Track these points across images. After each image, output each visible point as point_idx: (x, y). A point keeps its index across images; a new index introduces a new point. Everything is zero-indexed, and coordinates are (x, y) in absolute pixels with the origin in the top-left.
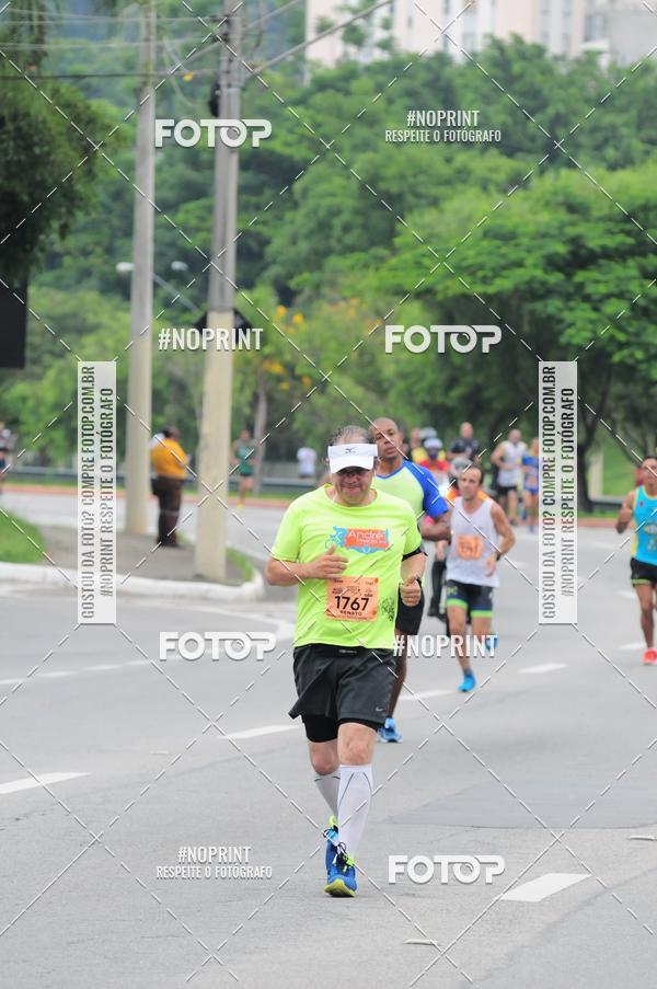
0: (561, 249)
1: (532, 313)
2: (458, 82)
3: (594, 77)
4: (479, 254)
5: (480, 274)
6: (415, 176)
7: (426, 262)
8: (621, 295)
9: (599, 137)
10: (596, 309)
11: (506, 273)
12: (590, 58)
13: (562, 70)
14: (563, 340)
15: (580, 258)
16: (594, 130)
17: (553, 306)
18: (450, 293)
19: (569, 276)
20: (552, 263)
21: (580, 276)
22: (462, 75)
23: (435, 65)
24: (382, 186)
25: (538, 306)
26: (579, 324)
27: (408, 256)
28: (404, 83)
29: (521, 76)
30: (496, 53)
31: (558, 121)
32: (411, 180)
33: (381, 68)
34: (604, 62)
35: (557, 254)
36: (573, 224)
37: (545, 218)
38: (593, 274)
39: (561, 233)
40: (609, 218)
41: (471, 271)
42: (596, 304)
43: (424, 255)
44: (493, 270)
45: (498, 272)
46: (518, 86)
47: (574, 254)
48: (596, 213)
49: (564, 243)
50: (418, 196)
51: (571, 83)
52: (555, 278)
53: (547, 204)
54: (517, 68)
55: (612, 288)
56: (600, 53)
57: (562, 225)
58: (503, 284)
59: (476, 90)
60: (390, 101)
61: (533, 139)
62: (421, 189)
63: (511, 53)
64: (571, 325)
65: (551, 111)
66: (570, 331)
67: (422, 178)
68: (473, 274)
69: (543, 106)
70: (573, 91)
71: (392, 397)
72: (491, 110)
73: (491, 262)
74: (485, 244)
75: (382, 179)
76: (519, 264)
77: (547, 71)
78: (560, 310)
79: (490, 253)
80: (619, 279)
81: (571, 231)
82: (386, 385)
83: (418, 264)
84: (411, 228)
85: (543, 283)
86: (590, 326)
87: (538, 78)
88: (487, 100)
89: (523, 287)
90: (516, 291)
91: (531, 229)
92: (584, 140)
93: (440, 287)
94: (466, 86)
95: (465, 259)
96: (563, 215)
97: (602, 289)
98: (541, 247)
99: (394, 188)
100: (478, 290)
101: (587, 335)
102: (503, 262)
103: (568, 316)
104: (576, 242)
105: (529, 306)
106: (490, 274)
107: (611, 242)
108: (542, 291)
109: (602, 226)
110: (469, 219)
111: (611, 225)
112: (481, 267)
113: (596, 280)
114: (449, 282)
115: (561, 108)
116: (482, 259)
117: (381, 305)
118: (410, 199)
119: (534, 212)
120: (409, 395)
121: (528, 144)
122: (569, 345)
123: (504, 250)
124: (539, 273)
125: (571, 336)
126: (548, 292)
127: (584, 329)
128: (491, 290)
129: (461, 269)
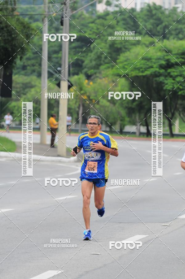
0: (163, 62)
1: (156, 81)
2: (138, 16)
3: (176, 14)
4: (141, 64)
5: (141, 70)
6: (125, 43)
7: (126, 67)
8: (181, 76)
9: (178, 31)
10: (174, 80)
11: (148, 70)
12: (175, 9)
13: (167, 12)
14: (164, 88)
15: (169, 65)
16: (176, 29)
17: (162, 79)
18: (133, 75)
19: (166, 70)
20: (161, 67)
21: (169, 70)
22: (138, 14)
23: (131, 11)
24: (116, 46)
25: (157, 79)
26: (169, 84)
27: (121, 65)
28: (122, 17)
29: (155, 14)
30: (148, 8)
31: (166, 27)
32: (124, 44)
33: (116, 13)
34: (179, 10)
35: (163, 64)
36: (167, 56)
37: (159, 54)
38: (173, 70)
39: (164, 58)
40: (177, 54)
41: (138, 69)
42: (174, 78)
43: (125, 65)
44: (144, 69)
45: (146, 69)
46: (154, 17)
47: (168, 64)
48: (174, 53)
49: (165, 61)
50: (126, 48)
51: (169, 16)
52: (162, 71)
53: (160, 50)
54: (154, 12)
55: (178, 74)
56: (178, 8)
57: (164, 56)
58: (148, 73)
59: (142, 18)
60: (118, 22)
61: (159, 32)
62: (127, 47)
63: (152, 8)
64: (167, 84)
65: (164, 24)
66: (167, 86)
67: (127, 43)
68: (139, 70)
69: (162, 23)
70: (170, 19)
71: (117, 105)
72: (147, 24)
73: (144, 67)
74: (143, 62)
75: (116, 44)
76: (152, 67)
77: (163, 13)
78: (163, 80)
79: (144, 64)
80: (180, 71)
81: (166, 58)
82: (115, 102)
83: (124, 68)
84: (122, 57)
85: (159, 72)
86: (172, 84)
87: (160, 15)
88: (146, 21)
89: (153, 74)
90: (151, 74)
91: (155, 57)
92: (173, 32)
93: (130, 74)
94: (140, 17)
95: (137, 66)
96: (165, 53)
97: (176, 74)
98: (158, 62)
99: (119, 46)
100: (141, 74)
101: (171, 87)
102: (147, 67)
103: (166, 82)
104: (168, 61)
105: (155, 79)
106: (143, 70)
107: (178, 61)
108: (158, 74)
109: (175, 56)
110: (138, 54)
111: (178, 56)
112: (141, 68)
113: (174, 72)
114: (132, 72)
115: (167, 23)
116: (142, 66)
117: (114, 79)
118: (124, 49)
119: (156, 53)
120: (121, 104)
121: (157, 34)
122: (166, 90)
123: (148, 63)
124: (157, 69)
125: (167, 87)
126: (160, 75)
127: (170, 85)
128: (144, 74)
129: (135, 69)
